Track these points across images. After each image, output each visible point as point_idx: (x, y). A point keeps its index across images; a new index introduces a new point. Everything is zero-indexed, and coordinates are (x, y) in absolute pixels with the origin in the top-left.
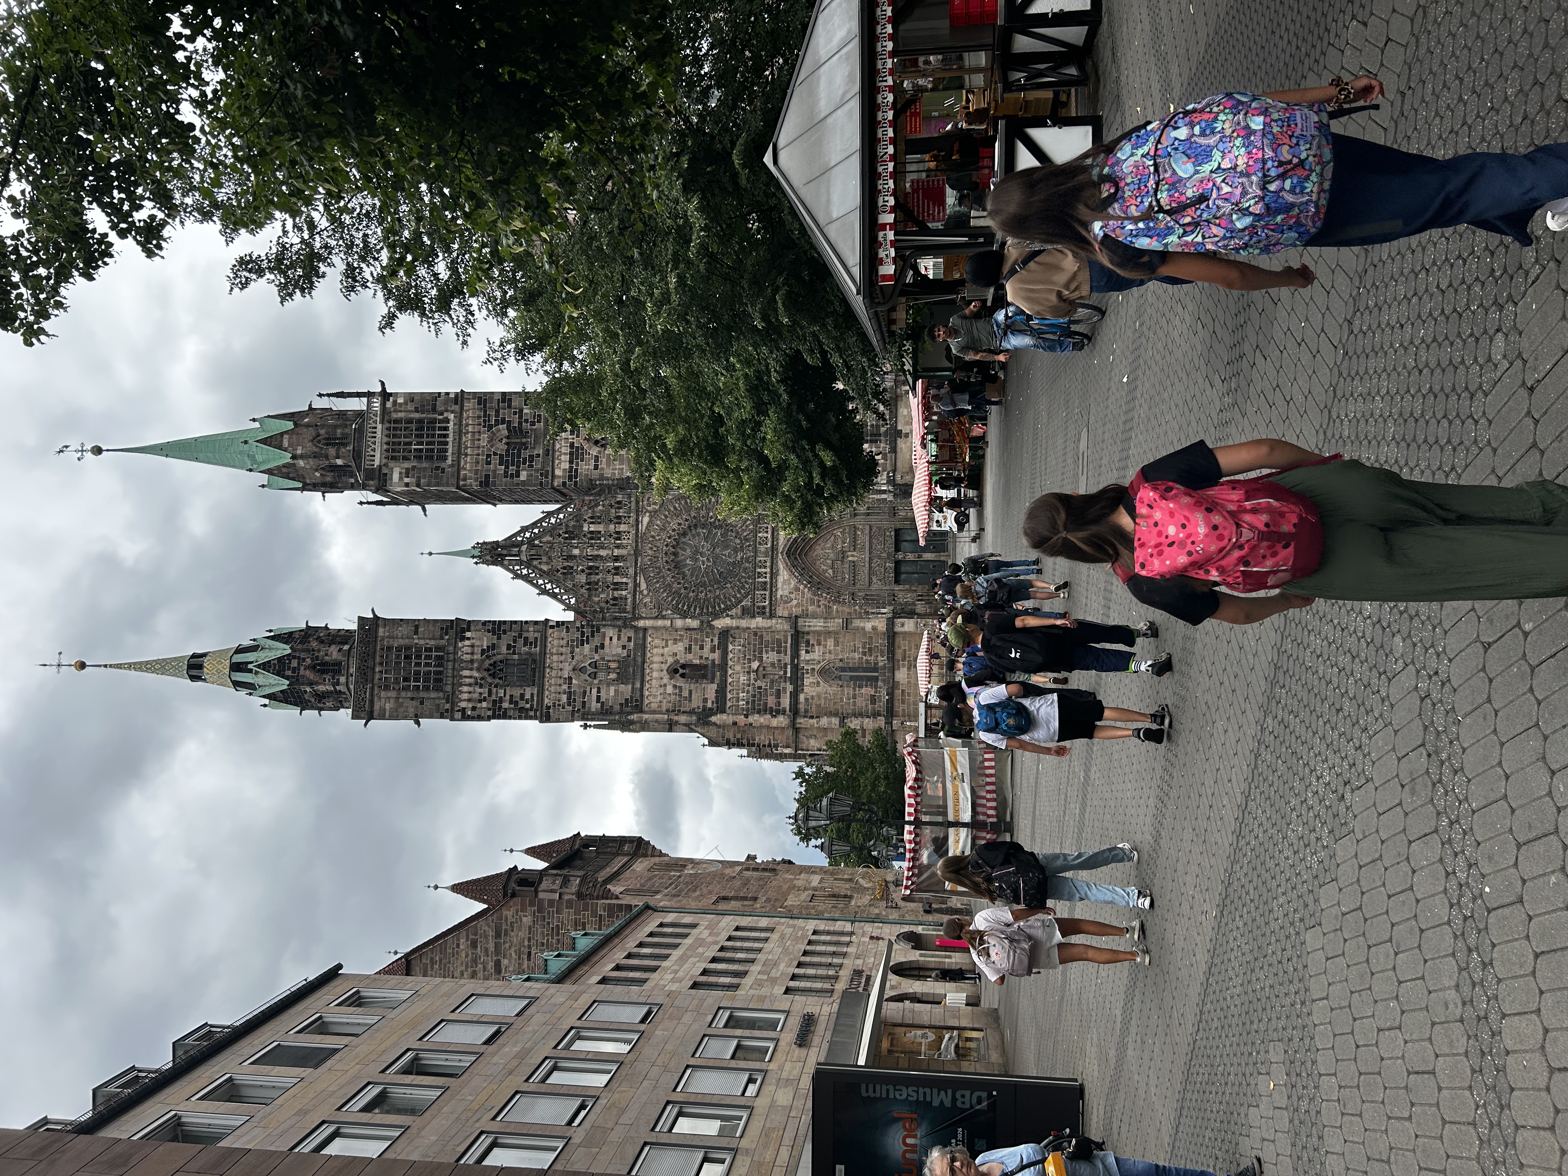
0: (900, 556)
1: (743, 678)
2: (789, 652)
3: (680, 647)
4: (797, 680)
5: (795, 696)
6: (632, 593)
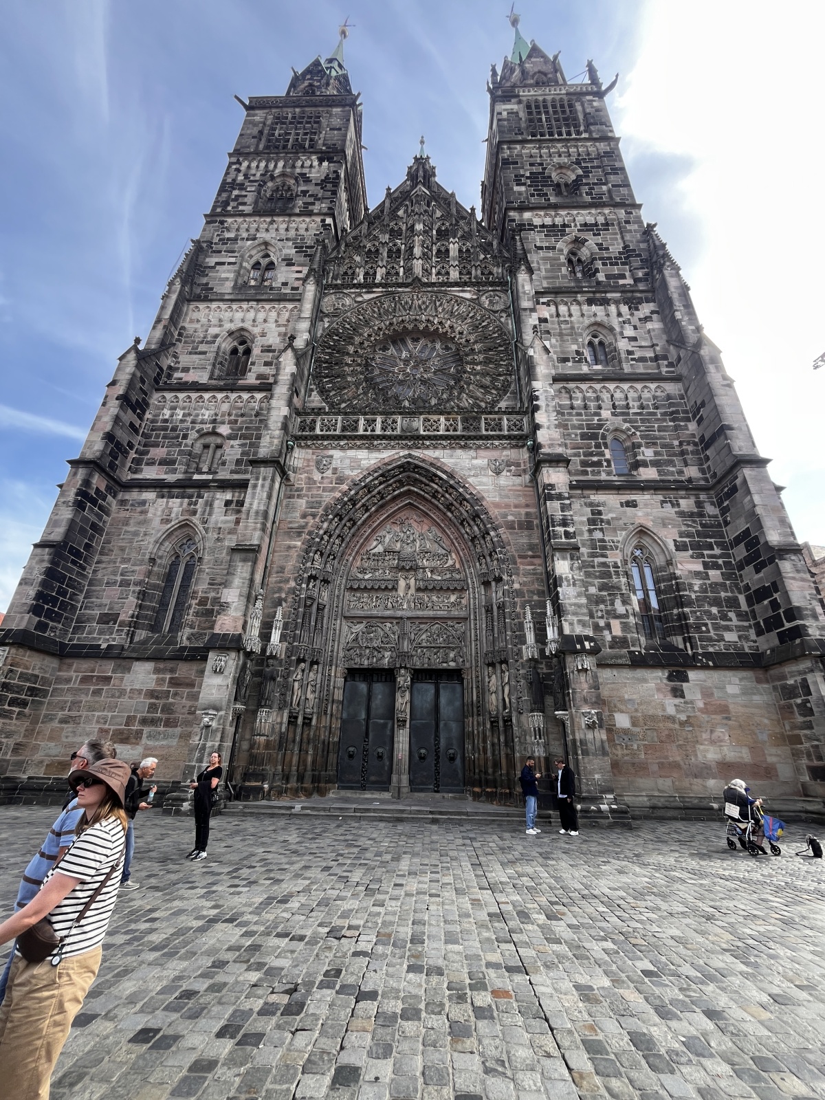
0: (404, 679)
1: (207, 415)
2: (236, 477)
3: (274, 339)
4: (185, 487)
5: (158, 486)
6: (359, 286)
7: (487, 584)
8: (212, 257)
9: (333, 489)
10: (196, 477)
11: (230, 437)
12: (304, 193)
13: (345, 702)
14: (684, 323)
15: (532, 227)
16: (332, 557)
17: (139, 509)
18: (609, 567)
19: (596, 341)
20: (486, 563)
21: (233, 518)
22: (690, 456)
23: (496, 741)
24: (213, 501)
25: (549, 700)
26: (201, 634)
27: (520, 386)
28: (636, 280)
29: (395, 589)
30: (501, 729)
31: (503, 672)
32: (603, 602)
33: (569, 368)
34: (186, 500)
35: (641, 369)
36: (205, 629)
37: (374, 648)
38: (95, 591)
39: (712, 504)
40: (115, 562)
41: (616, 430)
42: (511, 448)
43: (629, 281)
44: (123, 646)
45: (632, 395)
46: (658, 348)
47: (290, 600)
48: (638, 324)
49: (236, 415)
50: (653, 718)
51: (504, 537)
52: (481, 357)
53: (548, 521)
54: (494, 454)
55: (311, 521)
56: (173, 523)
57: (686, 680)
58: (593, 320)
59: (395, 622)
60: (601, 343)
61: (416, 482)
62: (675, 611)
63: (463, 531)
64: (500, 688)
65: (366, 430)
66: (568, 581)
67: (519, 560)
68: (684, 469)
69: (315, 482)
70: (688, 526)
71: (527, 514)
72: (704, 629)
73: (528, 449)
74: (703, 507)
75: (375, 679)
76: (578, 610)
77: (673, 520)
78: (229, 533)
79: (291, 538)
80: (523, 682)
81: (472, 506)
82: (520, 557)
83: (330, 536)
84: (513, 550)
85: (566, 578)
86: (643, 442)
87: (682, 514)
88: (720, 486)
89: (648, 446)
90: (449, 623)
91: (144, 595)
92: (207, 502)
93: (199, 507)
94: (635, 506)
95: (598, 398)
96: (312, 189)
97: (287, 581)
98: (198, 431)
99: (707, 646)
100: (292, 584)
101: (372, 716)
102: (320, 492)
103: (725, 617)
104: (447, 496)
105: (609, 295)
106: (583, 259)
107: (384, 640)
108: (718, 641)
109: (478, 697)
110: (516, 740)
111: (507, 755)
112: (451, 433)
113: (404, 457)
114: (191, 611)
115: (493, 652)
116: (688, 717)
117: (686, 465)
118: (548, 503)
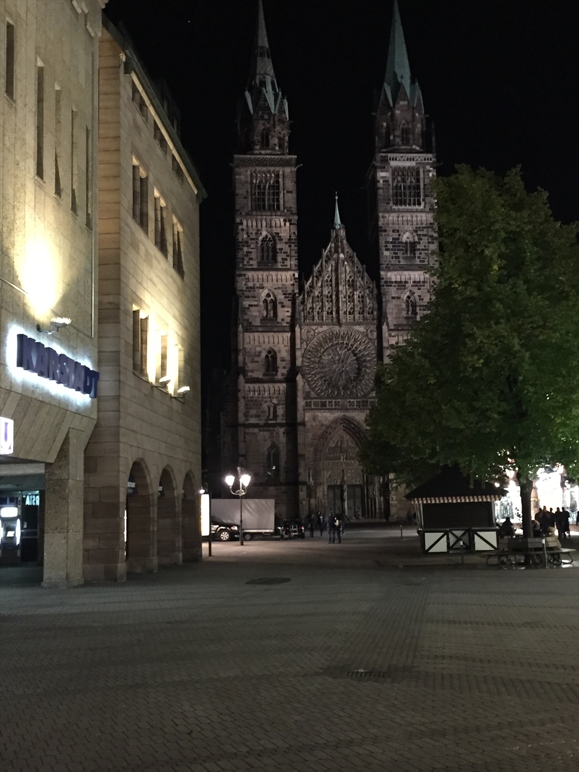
0: (345, 488)
1: (266, 394)
3: (284, 354)
4: (267, 427)
5: (258, 426)
6: (316, 324)
8: (245, 301)
9: (320, 429)
10: (270, 422)
11: (279, 404)
12: (281, 249)
15: (391, 283)
17: (254, 436)
25: (385, 494)
34: (269, 432)
37: (335, 479)
49: (278, 394)
52: (368, 365)
55: (314, 441)
69: (313, 427)
75: (337, 488)
90: (358, 470)
96: (284, 246)
101: (335, 498)
102: (316, 430)
104: (357, 429)
106: (413, 301)
107: (338, 476)
109: (366, 492)
113: (343, 416)
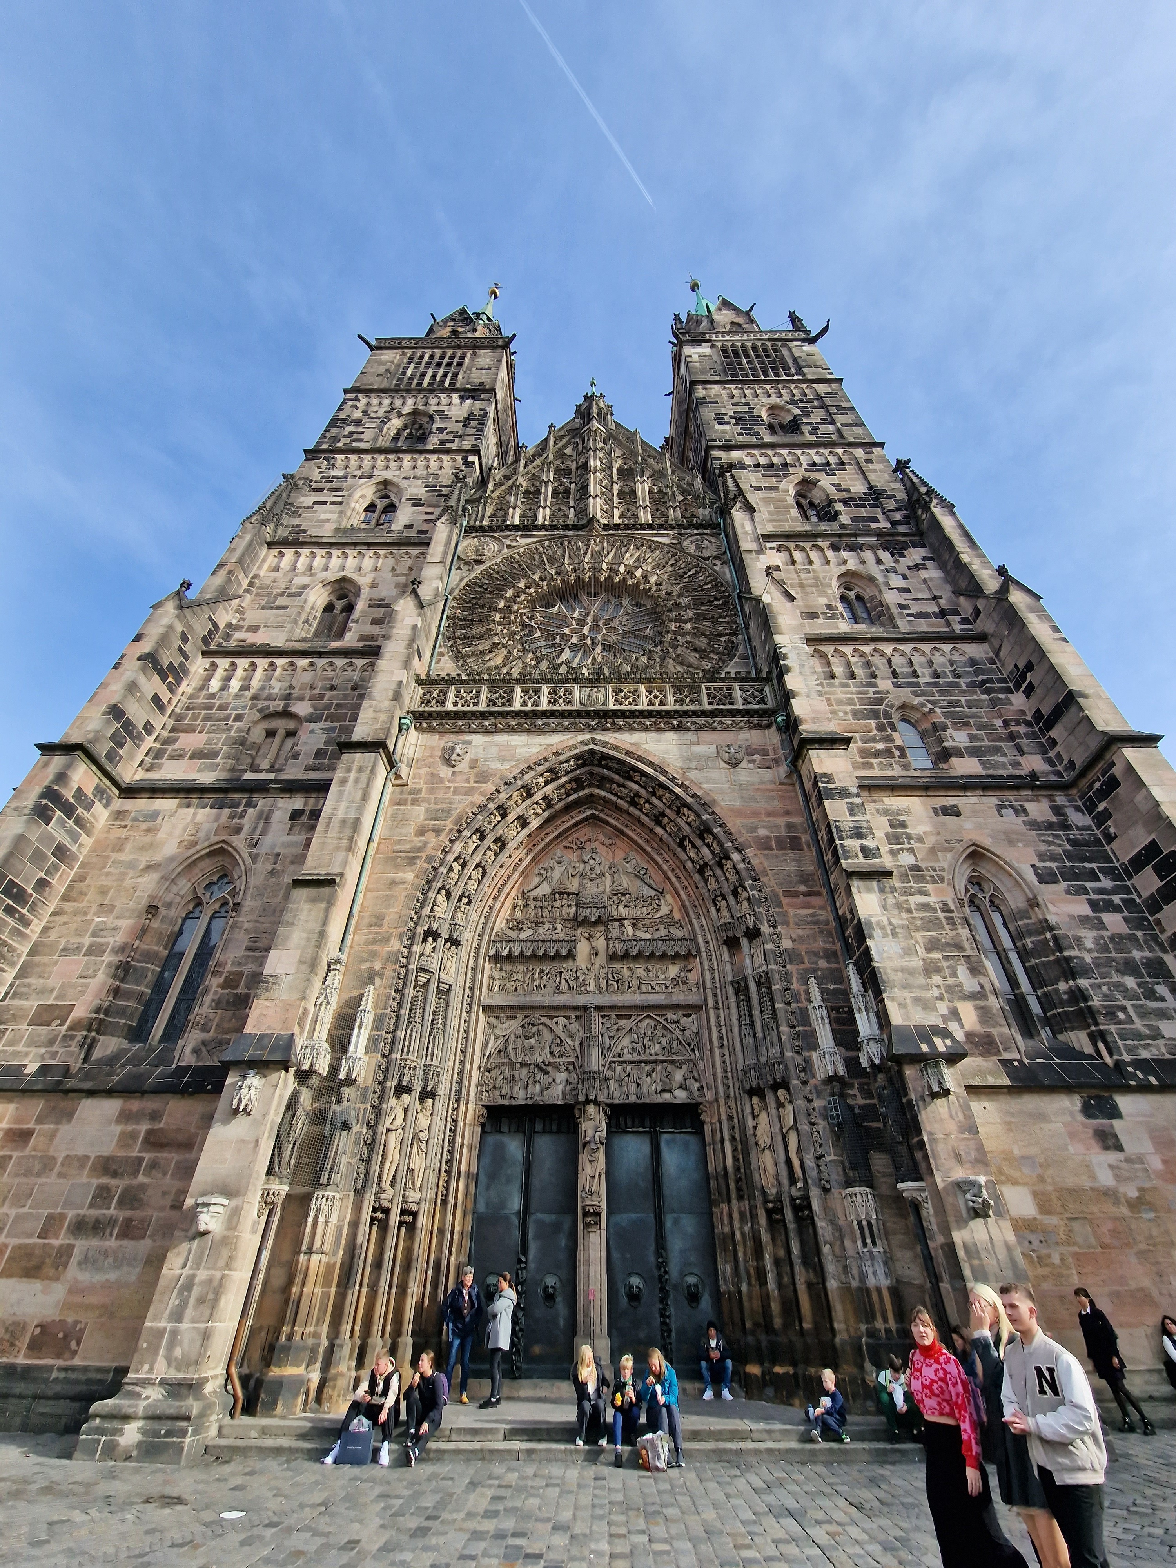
0: (593, 1125)
1: (278, 687)
2: (312, 775)
3: (388, 592)
4: (229, 792)
5: (184, 789)
6: (516, 528)
7: (732, 944)
8: (309, 495)
9: (470, 791)
10: (248, 776)
11: (311, 719)
12: (441, 430)
13: (482, 1177)
14: (975, 567)
15: (743, 467)
16: (465, 900)
17: (144, 826)
18: (935, 910)
19: (852, 594)
20: (728, 908)
21: (301, 838)
22: (1025, 740)
23: (782, 1253)
24: (271, 812)
25: (879, 1162)
26: (220, 1043)
27: (753, 649)
28: (894, 523)
29: (571, 956)
30: (791, 1226)
31: (780, 1105)
32: (938, 970)
33: (821, 627)
34: (227, 811)
35: (923, 626)
36: (228, 1031)
37: (537, 1066)
38: (38, 965)
39: (1078, 809)
40: (86, 914)
41: (903, 707)
42: (751, 728)
43: (883, 524)
44: (67, 1068)
45: (917, 659)
46: (942, 601)
47: (389, 973)
48: (908, 572)
49: (324, 688)
50: (1075, 1192)
51: (755, 862)
52: (690, 614)
53: (830, 831)
54: (726, 737)
55: (432, 839)
56: (198, 847)
57: (1115, 1113)
58: (843, 569)
59: (573, 1015)
60: (859, 597)
61: (603, 781)
62: (1062, 986)
63: (683, 857)
64: (779, 1138)
65: (524, 704)
66: (883, 928)
67: (785, 901)
68: (1021, 759)
69: (441, 780)
70: (1049, 843)
71: (789, 826)
72: (1121, 1015)
73: (779, 729)
74: (1065, 815)
75: (539, 1127)
76: (911, 980)
77: (1022, 834)
78: (292, 863)
79: (397, 868)
80: (822, 1124)
81: (698, 815)
82: (787, 894)
83: (464, 865)
84: (773, 883)
85: (878, 923)
86: (948, 721)
87: (1034, 825)
88: (1084, 783)
89: (958, 726)
90: (670, 1015)
91: (126, 972)
92: (262, 812)
93: (247, 823)
94: (958, 814)
95: (868, 664)
96: (451, 426)
97: (386, 940)
98: (260, 711)
99: (1136, 1047)
100: (395, 945)
101: (534, 1204)
102: (449, 795)
103: (1151, 995)
104: (655, 801)
105: (861, 540)
106: (816, 502)
107: (556, 1049)
108: (1154, 1038)
109: (735, 1159)
110: (826, 1249)
111: (810, 1285)
112: (657, 707)
113: (583, 743)
114: (208, 999)
115: (757, 1067)
116: (1141, 1190)
117: (1022, 753)
118: (826, 802)
